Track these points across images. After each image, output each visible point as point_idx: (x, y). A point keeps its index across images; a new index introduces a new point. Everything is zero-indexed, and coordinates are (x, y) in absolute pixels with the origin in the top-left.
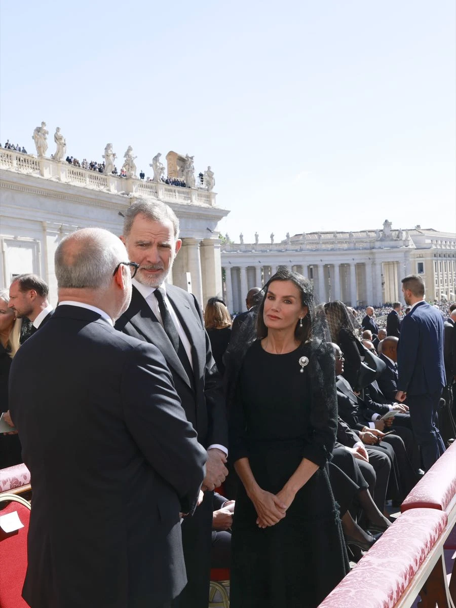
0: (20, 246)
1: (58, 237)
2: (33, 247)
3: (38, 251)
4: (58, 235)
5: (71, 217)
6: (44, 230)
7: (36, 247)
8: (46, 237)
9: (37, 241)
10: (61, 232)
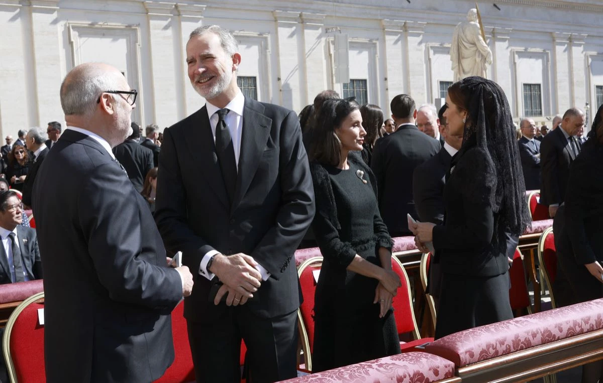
0: (531, 57)
1: (567, 47)
2: (542, 58)
3: (548, 61)
4: (568, 45)
5: (581, 26)
6: (554, 40)
7: (545, 57)
8: (555, 47)
9: (547, 51)
10: (570, 42)
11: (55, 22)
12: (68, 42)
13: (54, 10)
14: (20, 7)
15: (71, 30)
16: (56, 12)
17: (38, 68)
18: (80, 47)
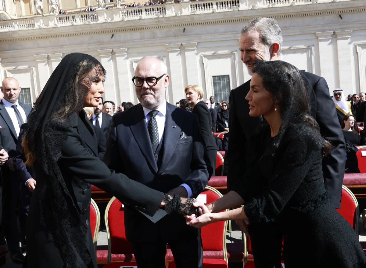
11: (350, 43)
12: (355, 52)
13: (349, 38)
14: (331, 39)
15: (357, 46)
16: (349, 39)
17: (340, 66)
18: (362, 54)
